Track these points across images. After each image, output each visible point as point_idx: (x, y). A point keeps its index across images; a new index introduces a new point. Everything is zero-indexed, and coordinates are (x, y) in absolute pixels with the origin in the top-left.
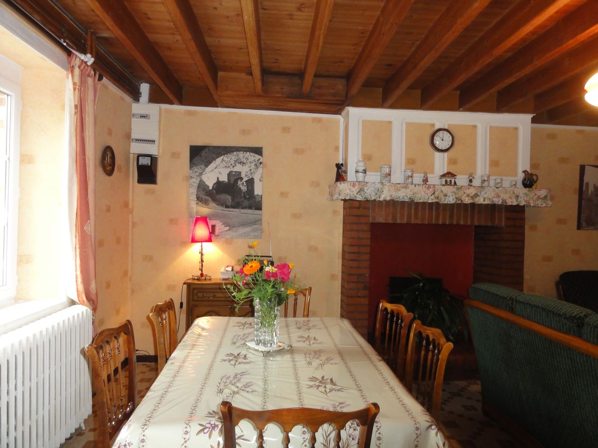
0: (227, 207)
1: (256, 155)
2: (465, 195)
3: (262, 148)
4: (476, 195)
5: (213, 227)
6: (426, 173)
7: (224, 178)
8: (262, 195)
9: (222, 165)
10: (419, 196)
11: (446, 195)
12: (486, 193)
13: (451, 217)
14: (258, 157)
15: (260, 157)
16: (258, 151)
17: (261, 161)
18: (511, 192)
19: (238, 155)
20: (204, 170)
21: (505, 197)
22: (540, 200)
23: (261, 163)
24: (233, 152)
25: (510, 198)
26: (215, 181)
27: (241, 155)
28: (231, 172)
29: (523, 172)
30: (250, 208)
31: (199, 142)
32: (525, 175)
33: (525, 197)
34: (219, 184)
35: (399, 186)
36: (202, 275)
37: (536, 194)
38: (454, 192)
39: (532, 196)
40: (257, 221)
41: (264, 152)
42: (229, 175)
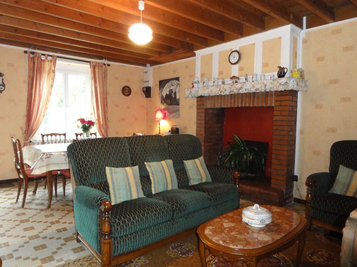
0: (169, 105)
1: (177, 81)
2: (235, 88)
3: (179, 77)
4: (241, 88)
5: (165, 113)
6: (223, 79)
7: (168, 93)
8: (179, 99)
9: (167, 87)
10: (214, 92)
11: (225, 90)
12: (246, 86)
13: (242, 103)
14: (178, 81)
15: (178, 82)
16: (177, 79)
17: (178, 83)
18: (262, 83)
19: (171, 82)
20: (162, 90)
21: (258, 87)
22: (282, 86)
23: (178, 84)
24: (170, 81)
25: (261, 87)
26: (165, 94)
27: (173, 81)
28: (170, 90)
29: (278, 67)
30: (175, 105)
31: (162, 79)
32: (280, 69)
33: (271, 85)
34: (167, 95)
35: (205, 88)
36: (160, 133)
37: (278, 82)
38: (230, 88)
39: (276, 84)
40: (177, 111)
41: (180, 79)
42: (169, 91)
